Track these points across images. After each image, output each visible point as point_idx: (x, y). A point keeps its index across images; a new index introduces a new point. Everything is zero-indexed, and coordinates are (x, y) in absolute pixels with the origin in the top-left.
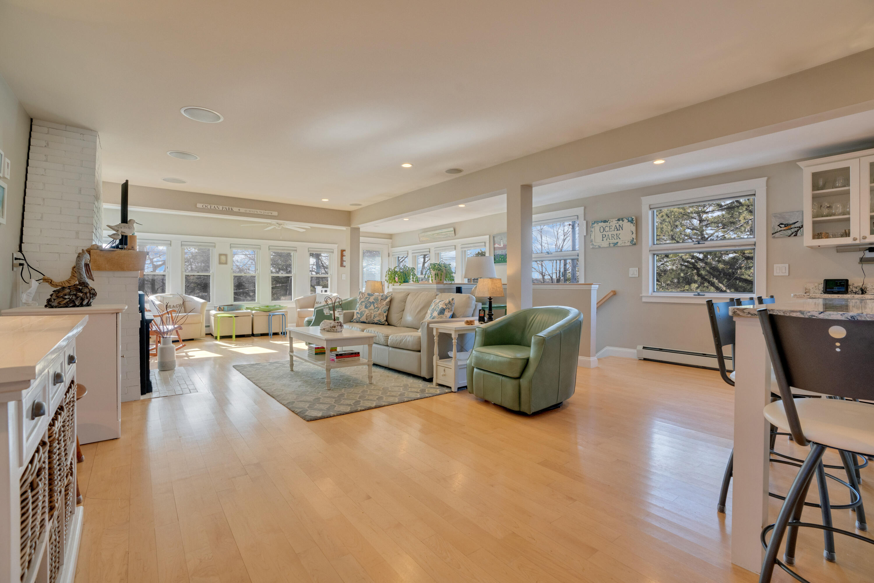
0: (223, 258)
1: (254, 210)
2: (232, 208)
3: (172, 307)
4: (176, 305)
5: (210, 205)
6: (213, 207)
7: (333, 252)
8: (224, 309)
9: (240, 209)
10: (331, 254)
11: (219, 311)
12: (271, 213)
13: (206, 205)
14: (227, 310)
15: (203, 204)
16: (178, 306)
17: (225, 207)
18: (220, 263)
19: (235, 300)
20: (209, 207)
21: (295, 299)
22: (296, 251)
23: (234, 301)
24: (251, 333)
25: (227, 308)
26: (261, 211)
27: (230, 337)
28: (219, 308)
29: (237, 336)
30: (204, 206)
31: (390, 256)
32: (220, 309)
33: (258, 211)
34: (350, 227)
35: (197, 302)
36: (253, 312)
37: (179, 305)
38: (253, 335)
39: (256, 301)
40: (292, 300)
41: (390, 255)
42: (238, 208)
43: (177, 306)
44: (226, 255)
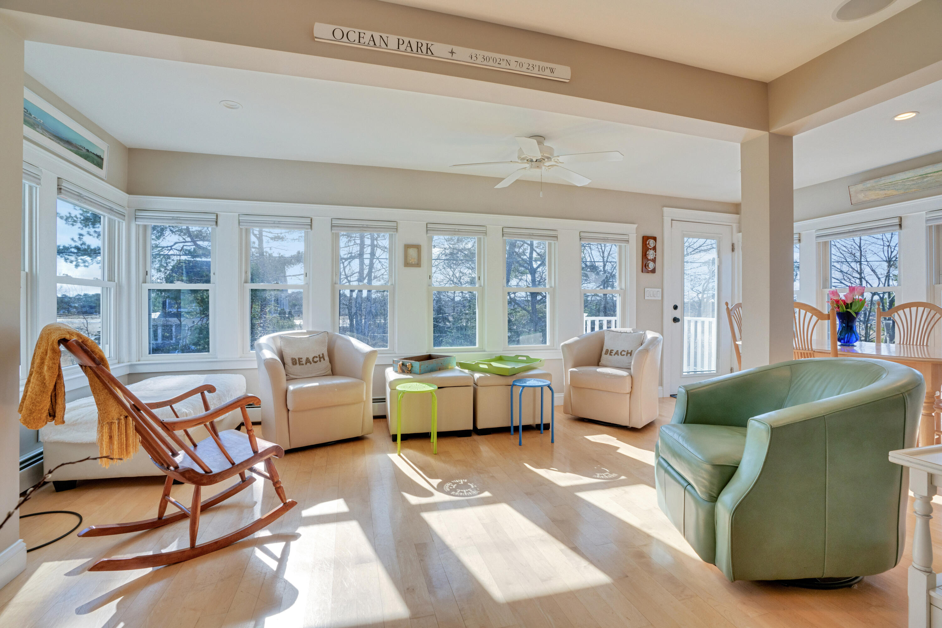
0: (413, 252)
1: (498, 56)
2: (430, 43)
3: (304, 362)
4: (314, 358)
5: (357, 31)
6: (367, 38)
7: (627, 241)
8: (414, 369)
9: (456, 49)
10: (623, 245)
11: (403, 372)
12: (552, 71)
13: (346, 30)
14: (418, 371)
15: (333, 27)
16: (318, 359)
17: (406, 40)
18: (407, 264)
19: (437, 342)
20: (353, 36)
21: (562, 344)
22: (555, 239)
23: (434, 345)
24: (471, 427)
25: (420, 366)
26: (520, 60)
27: (426, 436)
28: (403, 364)
29: (441, 435)
30: (338, 34)
31: (736, 250)
32: (404, 368)
33: (512, 59)
34: (767, 133)
35: (357, 351)
36: (477, 375)
37: (320, 358)
38: (476, 431)
39: (477, 346)
40: (545, 343)
41: (736, 247)
42: (449, 47)
43: (315, 360)
44: (418, 247)
